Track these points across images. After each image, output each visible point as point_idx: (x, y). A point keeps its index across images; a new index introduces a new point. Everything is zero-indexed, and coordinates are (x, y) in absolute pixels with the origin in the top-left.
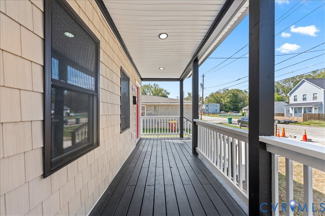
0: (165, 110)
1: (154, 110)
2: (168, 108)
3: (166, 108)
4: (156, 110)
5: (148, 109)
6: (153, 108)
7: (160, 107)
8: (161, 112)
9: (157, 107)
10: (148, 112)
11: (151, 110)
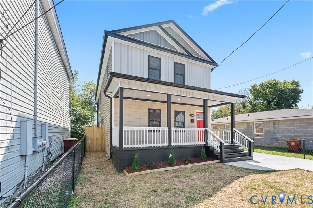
0: (288, 126)
1: (274, 127)
2: (294, 124)
3: (290, 124)
4: (276, 126)
5: (265, 126)
6: (272, 125)
7: (281, 123)
8: (283, 129)
9: (277, 123)
10: (266, 129)
11: (269, 127)
